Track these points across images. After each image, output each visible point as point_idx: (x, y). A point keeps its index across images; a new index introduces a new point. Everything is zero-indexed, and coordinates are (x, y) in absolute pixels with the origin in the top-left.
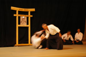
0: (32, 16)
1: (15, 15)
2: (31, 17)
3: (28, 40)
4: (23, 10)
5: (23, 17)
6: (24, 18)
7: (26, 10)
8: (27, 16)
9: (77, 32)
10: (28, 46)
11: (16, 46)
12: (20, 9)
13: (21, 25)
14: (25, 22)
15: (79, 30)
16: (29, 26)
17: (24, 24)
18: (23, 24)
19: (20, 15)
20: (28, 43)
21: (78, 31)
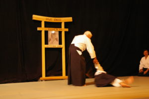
0: (67, 30)
1: (39, 29)
2: (66, 32)
3: (61, 70)
4: (53, 20)
5: (53, 32)
6: (54, 34)
7: (57, 20)
8: (59, 29)
9: (144, 56)
10: (62, 79)
11: (42, 81)
12: (47, 19)
13: (50, 46)
14: (56, 39)
15: (146, 52)
16: (63, 46)
17: (54, 44)
18: (52, 43)
19: (47, 29)
20: (61, 75)
21: (144, 54)
